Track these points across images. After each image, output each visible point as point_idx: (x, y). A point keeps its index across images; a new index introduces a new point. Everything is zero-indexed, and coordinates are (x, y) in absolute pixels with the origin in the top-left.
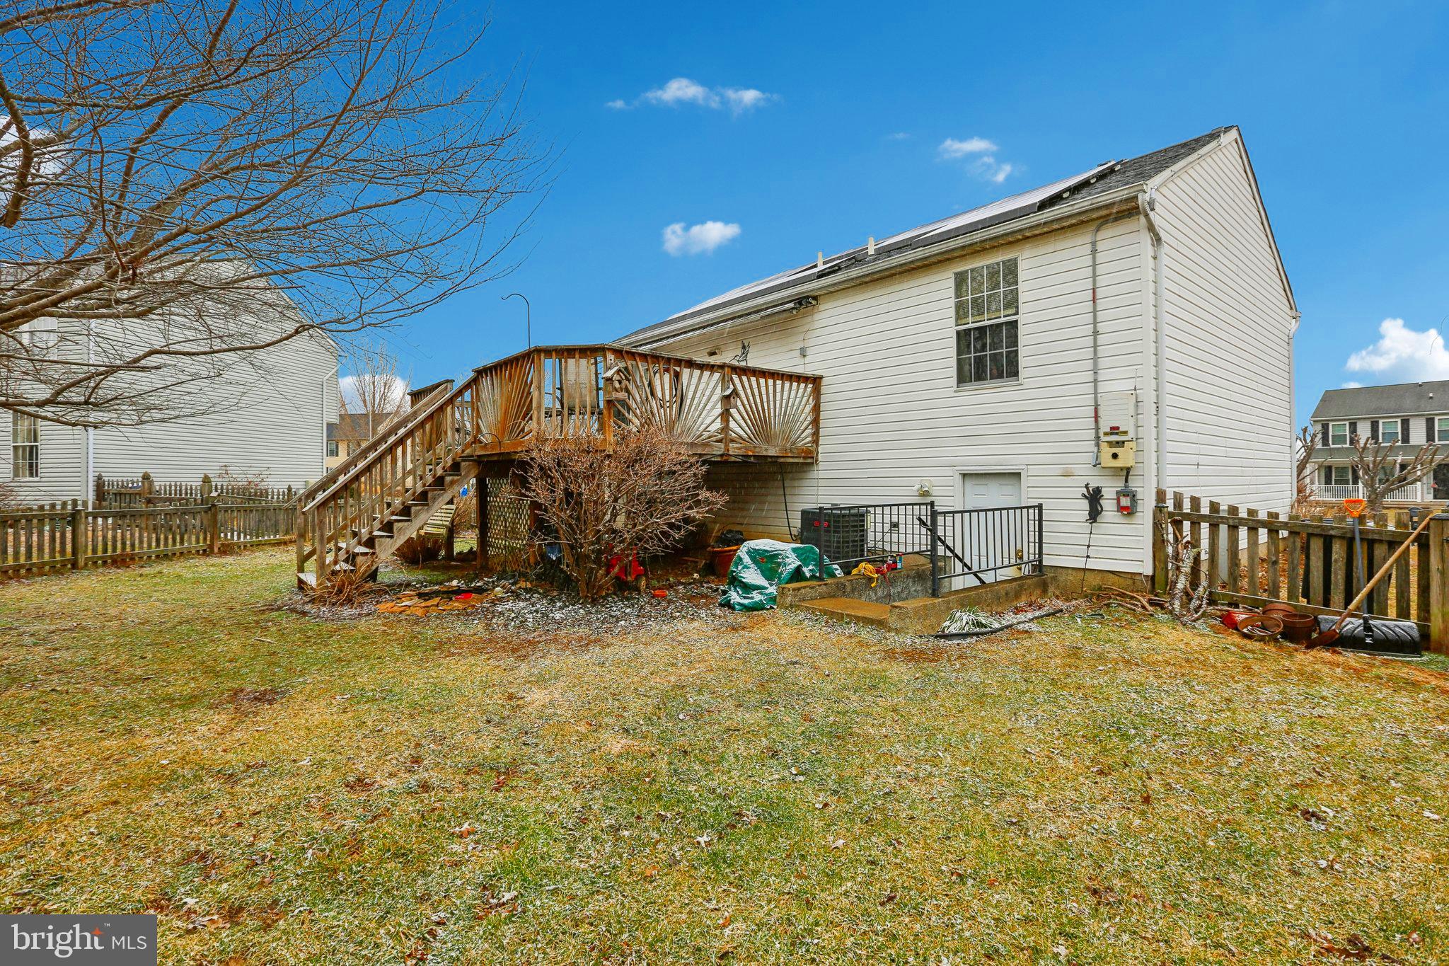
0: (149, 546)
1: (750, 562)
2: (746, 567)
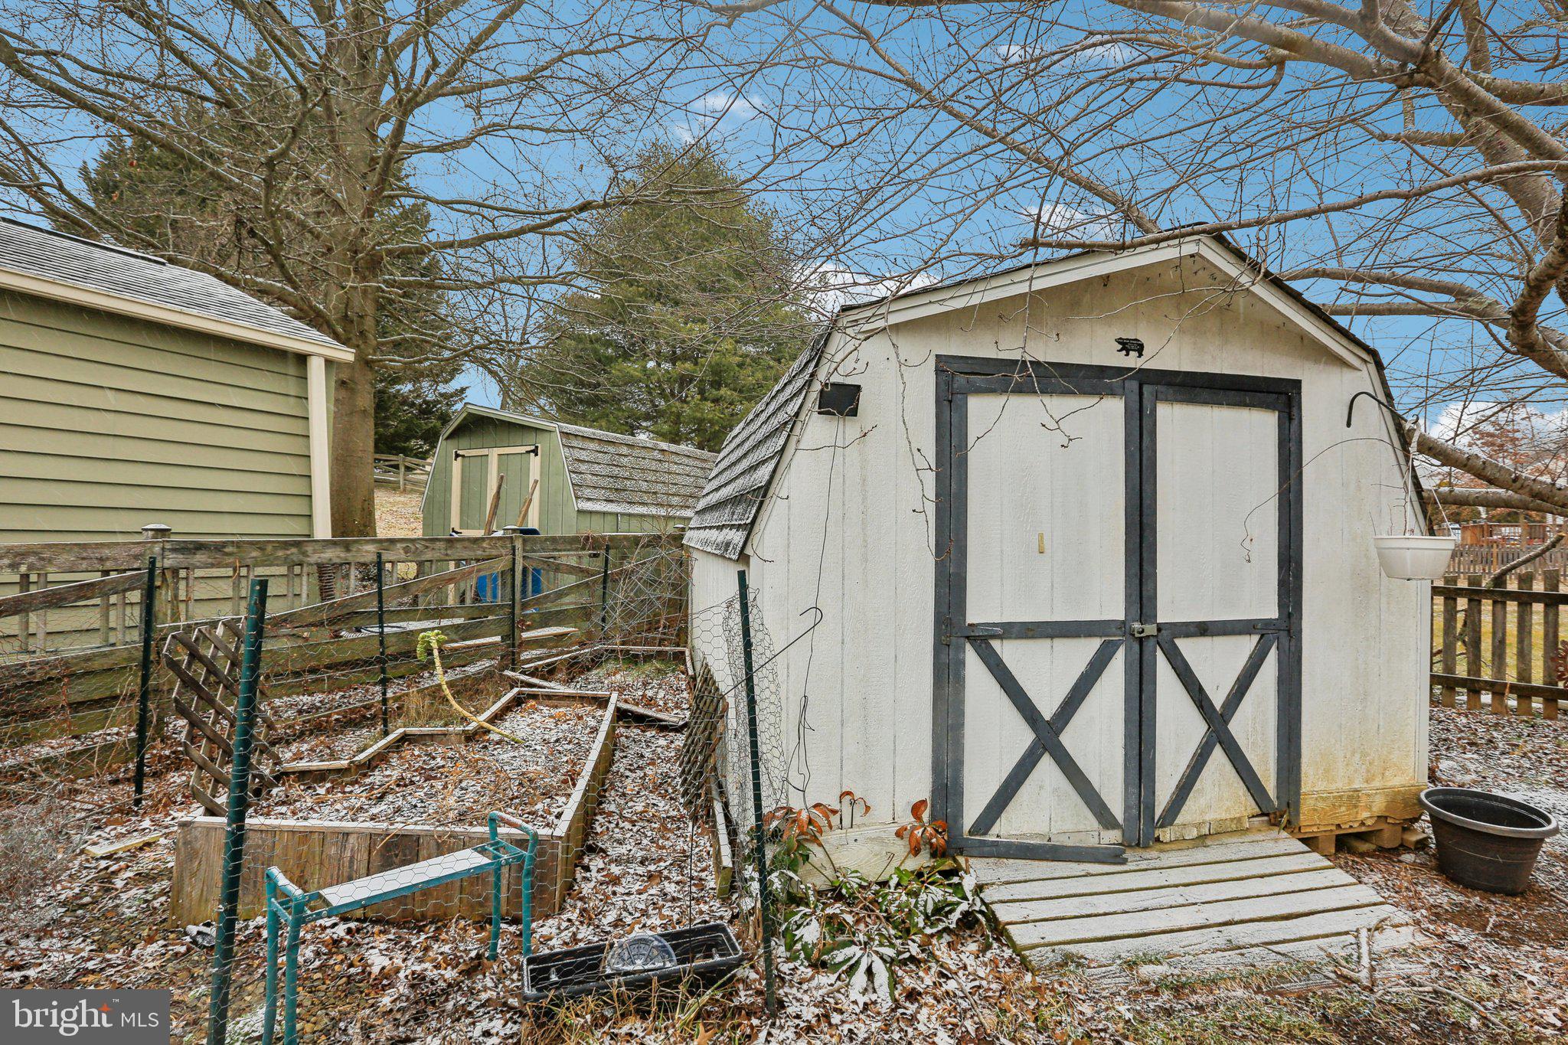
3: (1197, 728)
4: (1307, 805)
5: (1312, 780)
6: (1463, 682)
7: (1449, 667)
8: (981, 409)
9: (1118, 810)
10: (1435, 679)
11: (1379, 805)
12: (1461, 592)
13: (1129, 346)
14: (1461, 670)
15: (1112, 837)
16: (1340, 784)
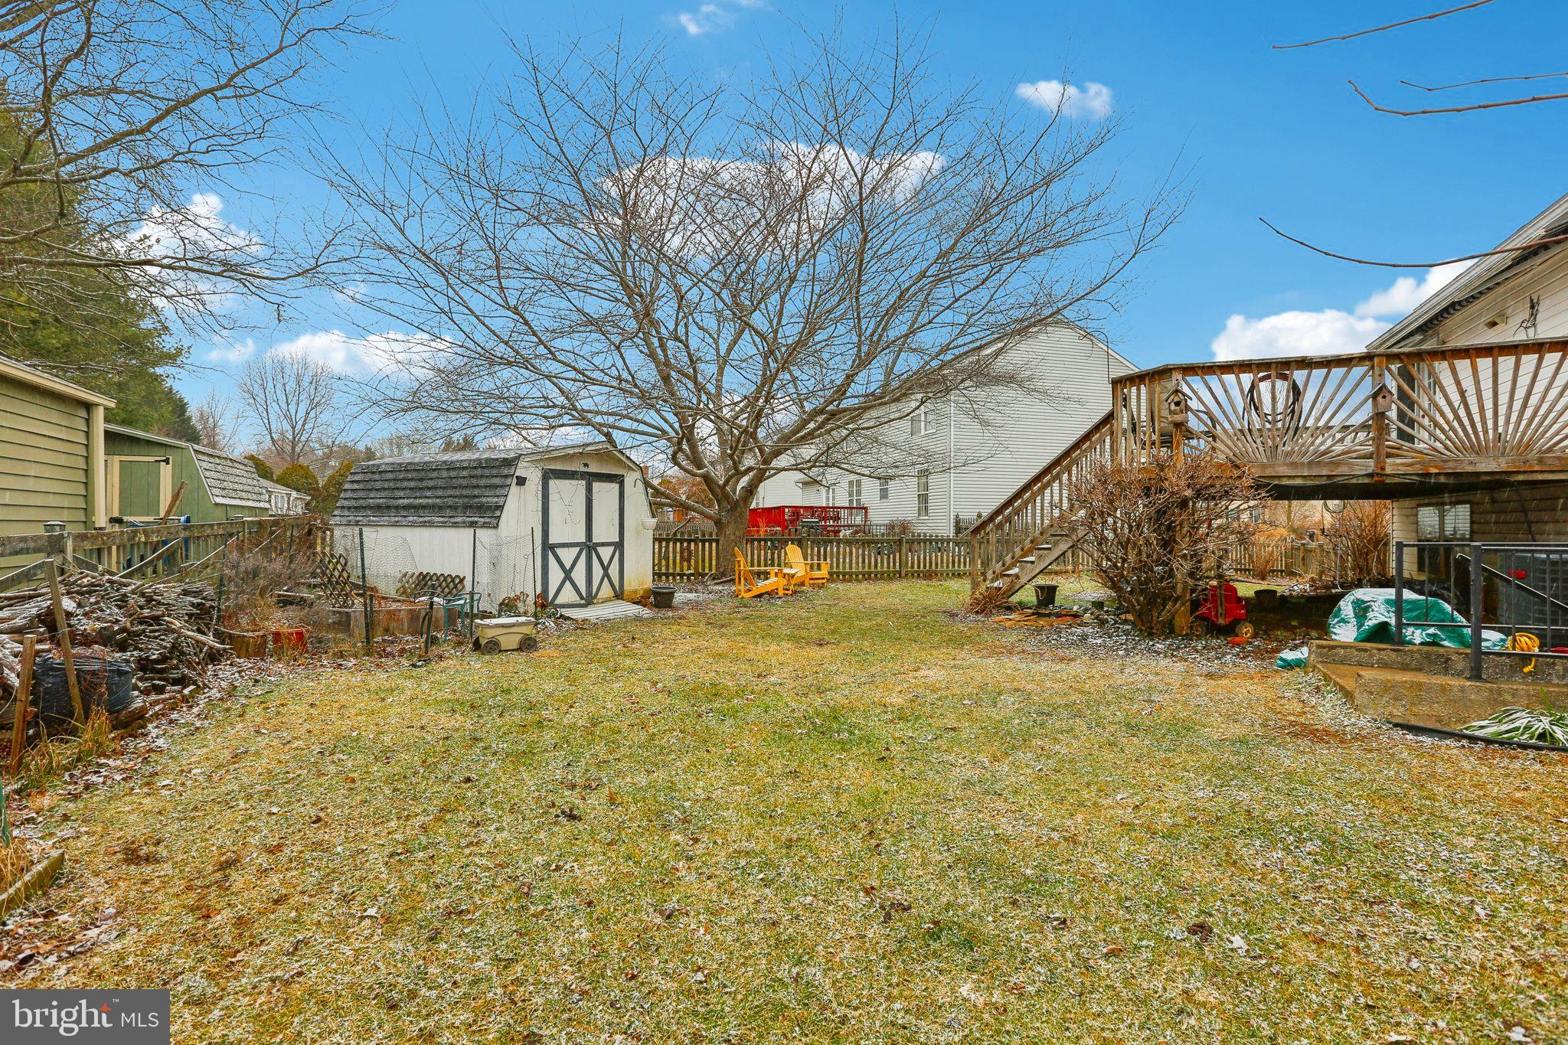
0: (948, 566)
1: (1352, 615)
2: (1343, 621)
3: (601, 572)
4: (626, 593)
5: (627, 587)
6: (664, 574)
7: (660, 569)
8: (552, 483)
9: (584, 595)
10: (654, 574)
11: (641, 593)
12: (664, 539)
13: (586, 465)
14: (664, 570)
15: (583, 602)
16: (633, 588)
